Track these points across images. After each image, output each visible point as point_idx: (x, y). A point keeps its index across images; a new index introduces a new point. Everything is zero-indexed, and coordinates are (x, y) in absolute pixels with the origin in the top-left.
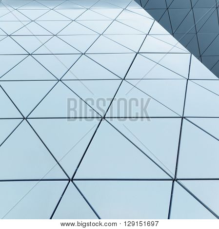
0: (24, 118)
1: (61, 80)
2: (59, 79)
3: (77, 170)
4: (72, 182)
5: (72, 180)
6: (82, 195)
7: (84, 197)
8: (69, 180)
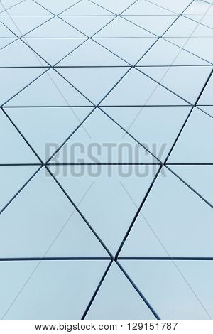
0: (42, 165)
1: (98, 107)
2: (96, 105)
3: (123, 243)
4: (116, 261)
5: (116, 259)
6: (131, 282)
7: (134, 285)
8: (112, 259)
